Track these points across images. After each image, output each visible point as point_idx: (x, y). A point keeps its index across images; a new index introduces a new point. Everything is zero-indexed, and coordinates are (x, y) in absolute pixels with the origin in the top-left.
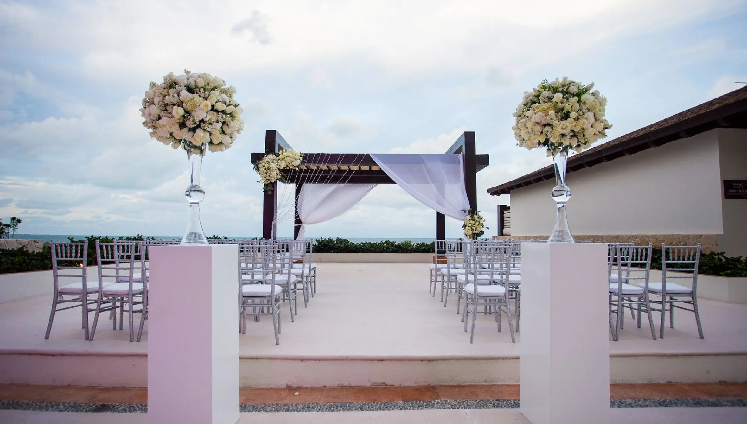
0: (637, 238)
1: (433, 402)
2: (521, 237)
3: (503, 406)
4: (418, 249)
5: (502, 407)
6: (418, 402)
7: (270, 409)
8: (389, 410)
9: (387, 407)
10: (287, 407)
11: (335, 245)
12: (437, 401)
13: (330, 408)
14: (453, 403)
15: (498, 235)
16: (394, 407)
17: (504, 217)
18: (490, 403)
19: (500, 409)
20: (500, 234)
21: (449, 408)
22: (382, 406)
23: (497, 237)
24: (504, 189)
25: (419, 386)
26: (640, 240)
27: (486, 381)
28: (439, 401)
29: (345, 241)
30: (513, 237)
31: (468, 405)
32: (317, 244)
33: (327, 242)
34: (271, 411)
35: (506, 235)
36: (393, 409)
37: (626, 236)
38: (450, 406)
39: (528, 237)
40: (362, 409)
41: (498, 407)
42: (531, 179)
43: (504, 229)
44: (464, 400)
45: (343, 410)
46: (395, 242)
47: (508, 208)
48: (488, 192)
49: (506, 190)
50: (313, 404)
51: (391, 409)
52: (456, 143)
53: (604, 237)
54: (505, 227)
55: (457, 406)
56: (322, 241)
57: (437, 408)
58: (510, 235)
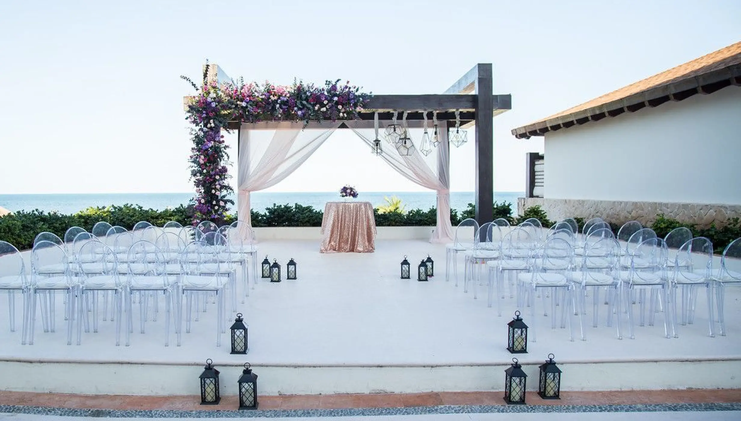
0: (711, 209)
1: (436, 408)
2: (558, 200)
3: (508, 411)
4: (411, 220)
5: (506, 412)
6: (421, 408)
7: (269, 415)
8: (391, 414)
9: (389, 412)
10: (286, 413)
11: (294, 215)
12: (440, 407)
13: (331, 413)
14: (457, 408)
15: (526, 197)
16: (397, 413)
17: (536, 170)
18: (495, 408)
19: (504, 414)
20: (529, 196)
21: (452, 413)
22: (384, 412)
23: (524, 199)
24: (536, 131)
25: (420, 393)
26: (715, 212)
27: (493, 388)
28: (442, 406)
29: (309, 209)
30: (547, 199)
31: (472, 410)
32: (268, 214)
33: (282, 210)
34: (271, 416)
35: (537, 197)
36: (395, 414)
37: (697, 205)
38: (453, 411)
39: (567, 201)
40: (363, 414)
41: (503, 411)
43: (535, 187)
44: (468, 406)
45: (345, 415)
46: (378, 209)
47: (542, 158)
48: (513, 134)
49: (538, 132)
50: (312, 410)
51: (393, 414)
53: (669, 206)
54: (536, 184)
55: (461, 411)
56: (275, 210)
57: (441, 413)
58: (543, 198)
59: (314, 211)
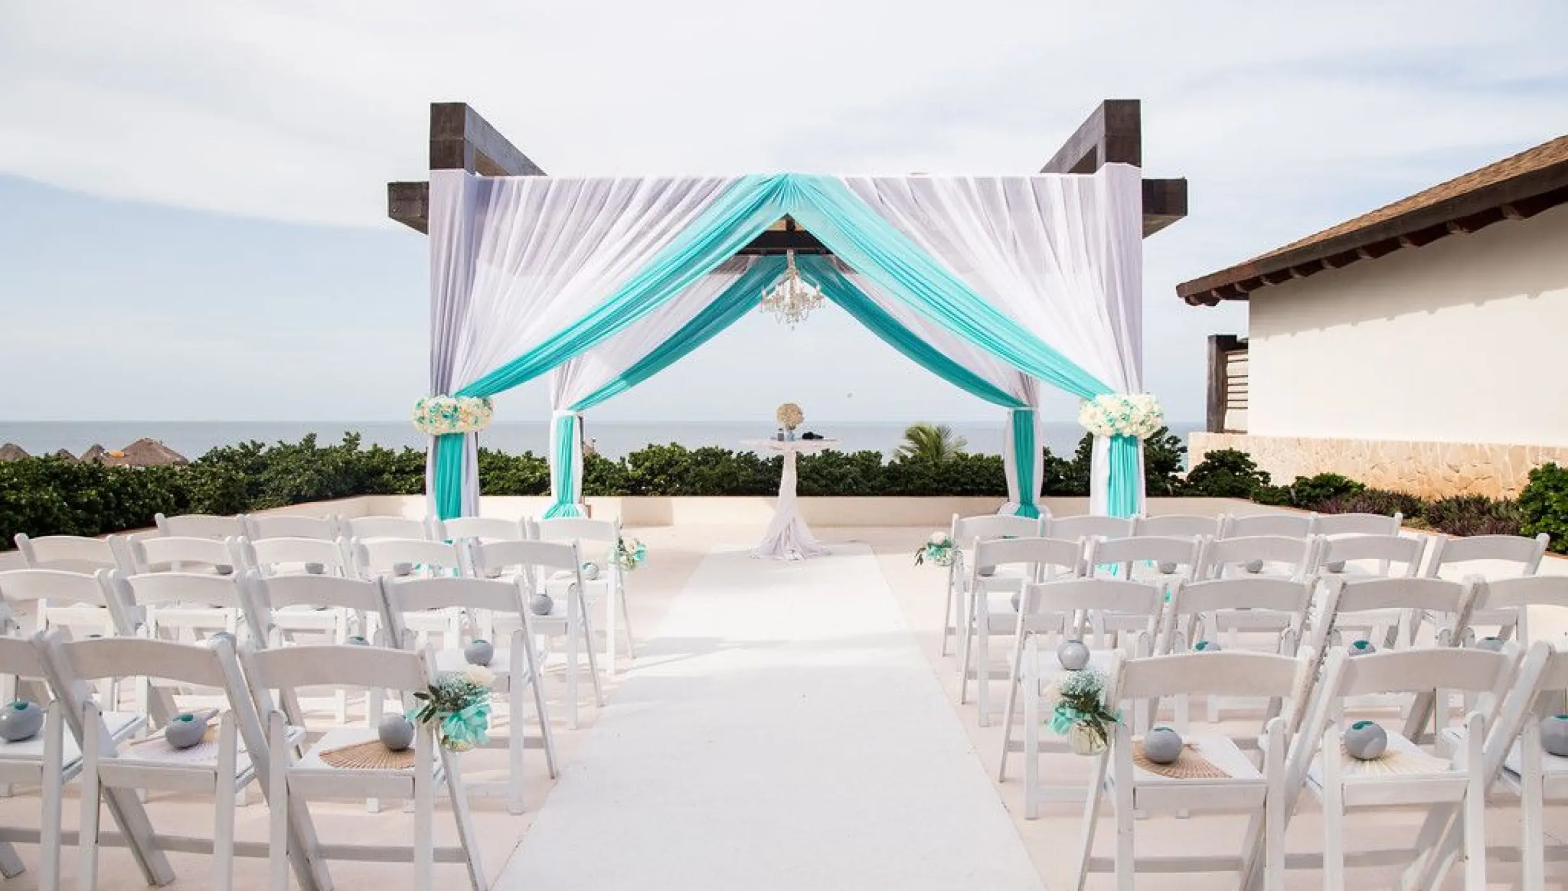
2: (1281, 438)
17: (1229, 374)
20: (1214, 428)
24: (1232, 285)
30: (1254, 438)
35: (1234, 431)
39: (1302, 442)
42: (1323, 256)
43: (1229, 410)
47: (1243, 346)
48: (1180, 295)
49: (1237, 287)
52: (1076, 140)
53: (1558, 452)
54: (1230, 404)
58: (1245, 432)
59: (734, 456)
